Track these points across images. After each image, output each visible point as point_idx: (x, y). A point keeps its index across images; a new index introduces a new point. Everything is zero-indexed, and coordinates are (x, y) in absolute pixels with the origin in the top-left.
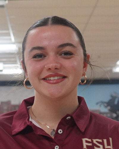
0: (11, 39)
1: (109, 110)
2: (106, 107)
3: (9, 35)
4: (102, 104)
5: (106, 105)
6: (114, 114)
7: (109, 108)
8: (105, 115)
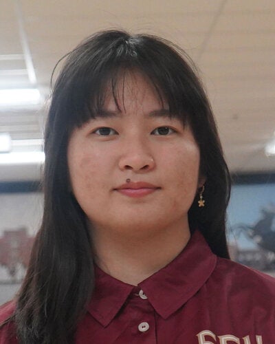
0: (27, 76)
1: (260, 244)
2: (252, 237)
3: (22, 65)
4: (241, 231)
5: (251, 234)
6: (269, 254)
7: (258, 239)
8: (249, 257)
